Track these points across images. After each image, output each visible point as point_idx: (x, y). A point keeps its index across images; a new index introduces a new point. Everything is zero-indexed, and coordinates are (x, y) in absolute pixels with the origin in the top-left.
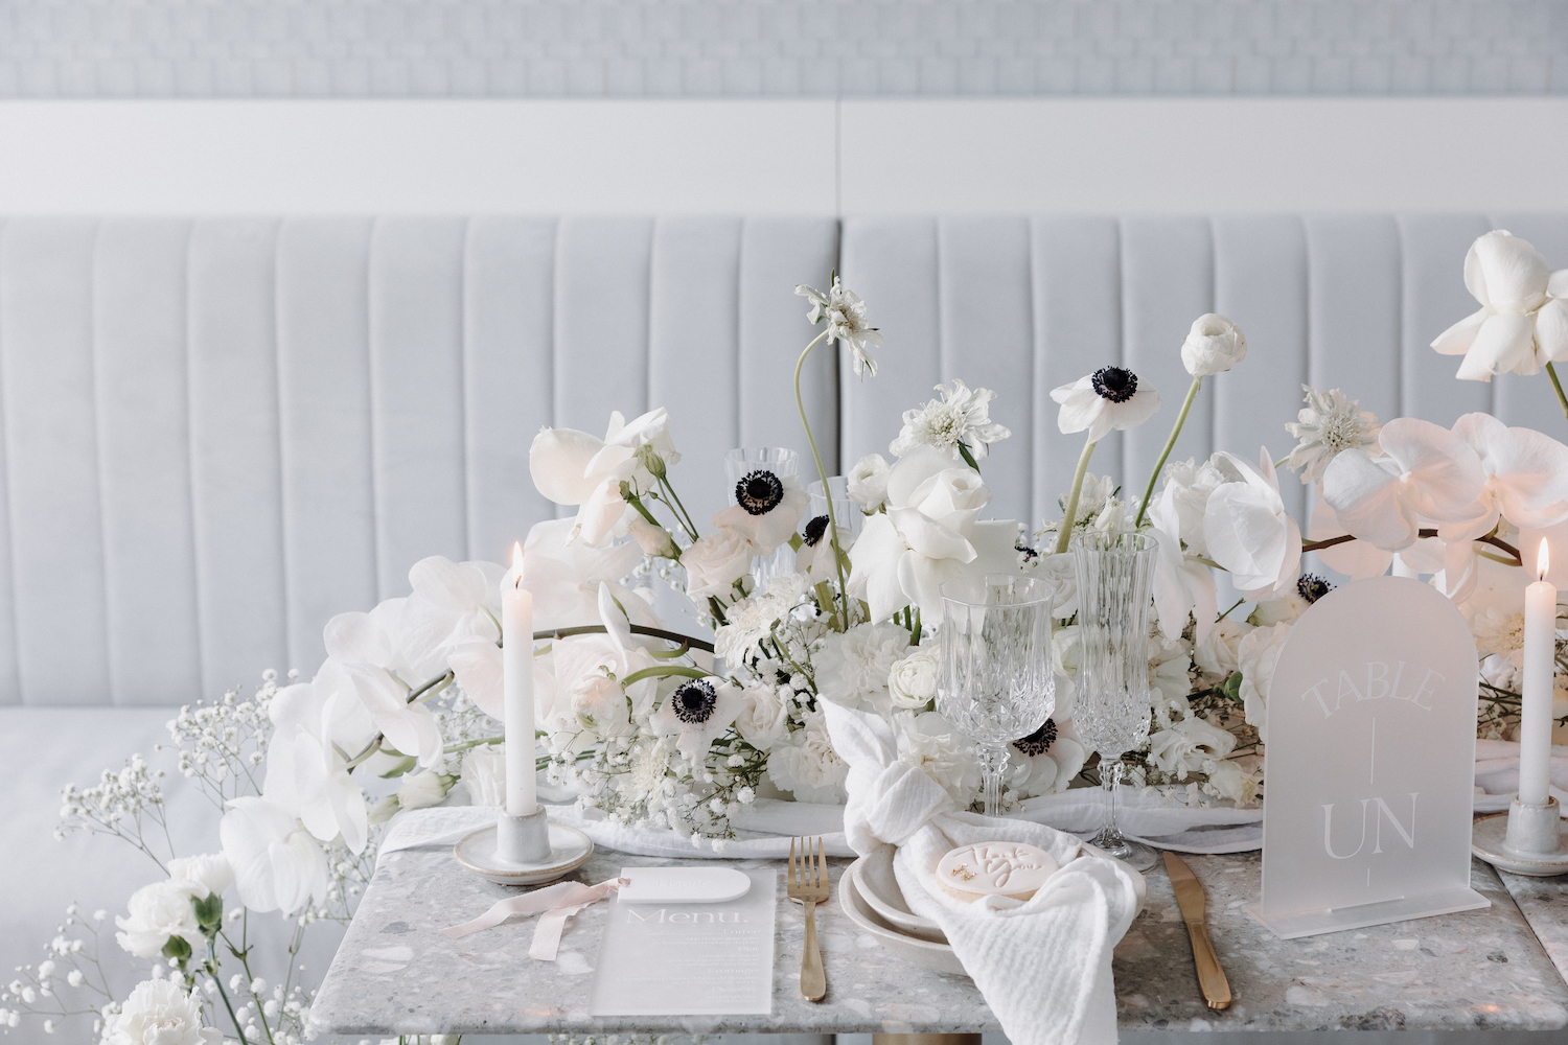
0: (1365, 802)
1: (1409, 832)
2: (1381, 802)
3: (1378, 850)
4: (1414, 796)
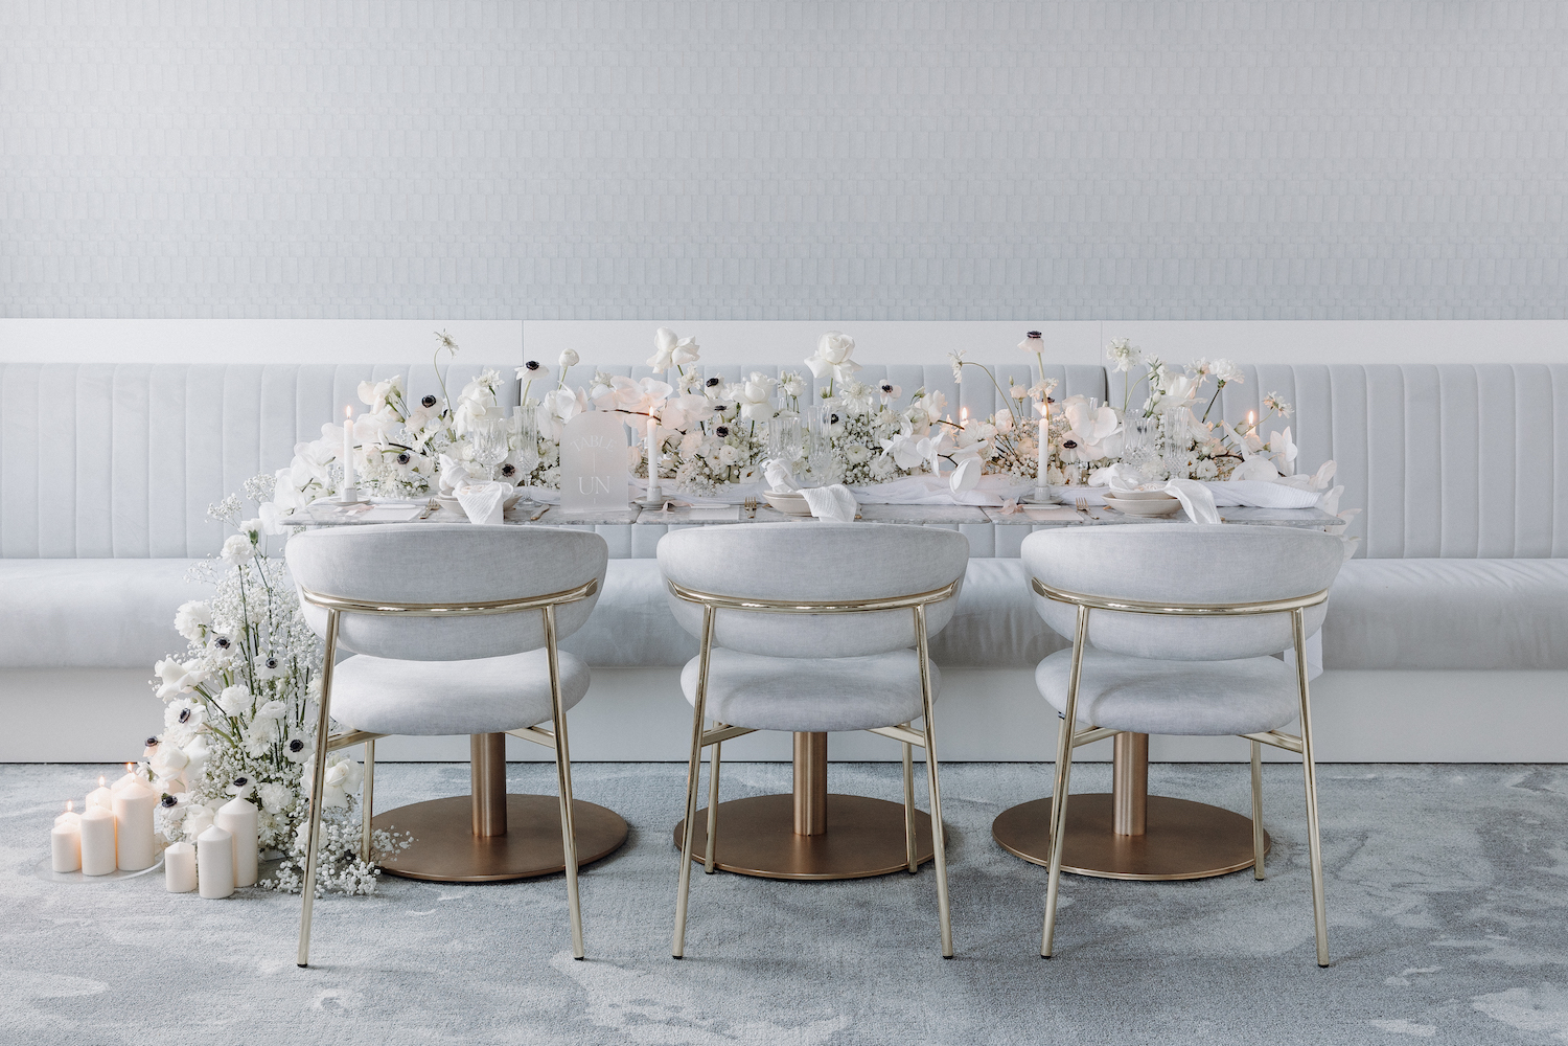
0: (592, 478)
1: (607, 488)
2: (598, 478)
3: (597, 493)
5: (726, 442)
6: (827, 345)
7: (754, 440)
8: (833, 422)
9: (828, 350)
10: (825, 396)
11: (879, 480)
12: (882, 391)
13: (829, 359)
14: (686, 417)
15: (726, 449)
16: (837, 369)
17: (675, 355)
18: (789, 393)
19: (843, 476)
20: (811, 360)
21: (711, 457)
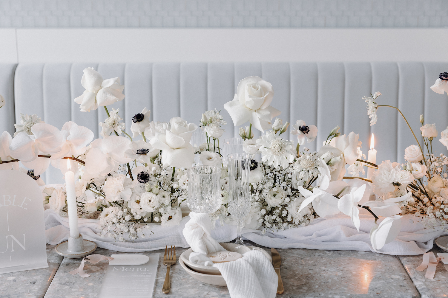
0: (7, 237)
1: (24, 245)
2: (12, 237)
3: (13, 251)
4: (24, 235)
5: (147, 189)
6: (247, 94)
7: (175, 186)
8: (252, 169)
9: (247, 99)
10: (244, 137)
11: (297, 223)
12: (299, 132)
13: (248, 106)
14: (109, 160)
15: (145, 197)
16: (257, 117)
17: (99, 96)
18: (209, 136)
19: (262, 221)
20: (231, 105)
21: (133, 201)
